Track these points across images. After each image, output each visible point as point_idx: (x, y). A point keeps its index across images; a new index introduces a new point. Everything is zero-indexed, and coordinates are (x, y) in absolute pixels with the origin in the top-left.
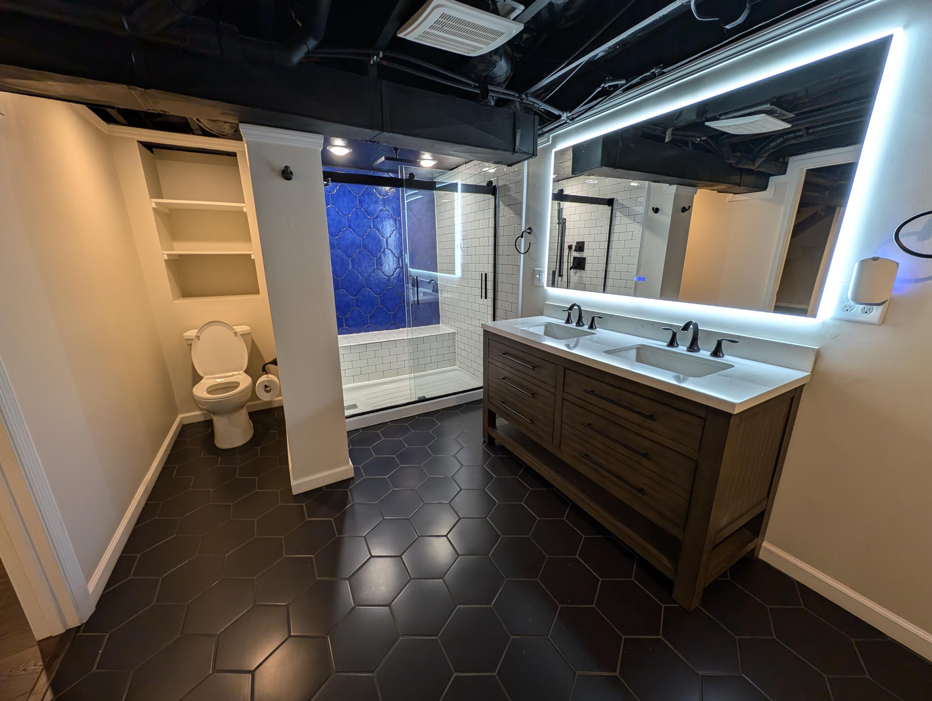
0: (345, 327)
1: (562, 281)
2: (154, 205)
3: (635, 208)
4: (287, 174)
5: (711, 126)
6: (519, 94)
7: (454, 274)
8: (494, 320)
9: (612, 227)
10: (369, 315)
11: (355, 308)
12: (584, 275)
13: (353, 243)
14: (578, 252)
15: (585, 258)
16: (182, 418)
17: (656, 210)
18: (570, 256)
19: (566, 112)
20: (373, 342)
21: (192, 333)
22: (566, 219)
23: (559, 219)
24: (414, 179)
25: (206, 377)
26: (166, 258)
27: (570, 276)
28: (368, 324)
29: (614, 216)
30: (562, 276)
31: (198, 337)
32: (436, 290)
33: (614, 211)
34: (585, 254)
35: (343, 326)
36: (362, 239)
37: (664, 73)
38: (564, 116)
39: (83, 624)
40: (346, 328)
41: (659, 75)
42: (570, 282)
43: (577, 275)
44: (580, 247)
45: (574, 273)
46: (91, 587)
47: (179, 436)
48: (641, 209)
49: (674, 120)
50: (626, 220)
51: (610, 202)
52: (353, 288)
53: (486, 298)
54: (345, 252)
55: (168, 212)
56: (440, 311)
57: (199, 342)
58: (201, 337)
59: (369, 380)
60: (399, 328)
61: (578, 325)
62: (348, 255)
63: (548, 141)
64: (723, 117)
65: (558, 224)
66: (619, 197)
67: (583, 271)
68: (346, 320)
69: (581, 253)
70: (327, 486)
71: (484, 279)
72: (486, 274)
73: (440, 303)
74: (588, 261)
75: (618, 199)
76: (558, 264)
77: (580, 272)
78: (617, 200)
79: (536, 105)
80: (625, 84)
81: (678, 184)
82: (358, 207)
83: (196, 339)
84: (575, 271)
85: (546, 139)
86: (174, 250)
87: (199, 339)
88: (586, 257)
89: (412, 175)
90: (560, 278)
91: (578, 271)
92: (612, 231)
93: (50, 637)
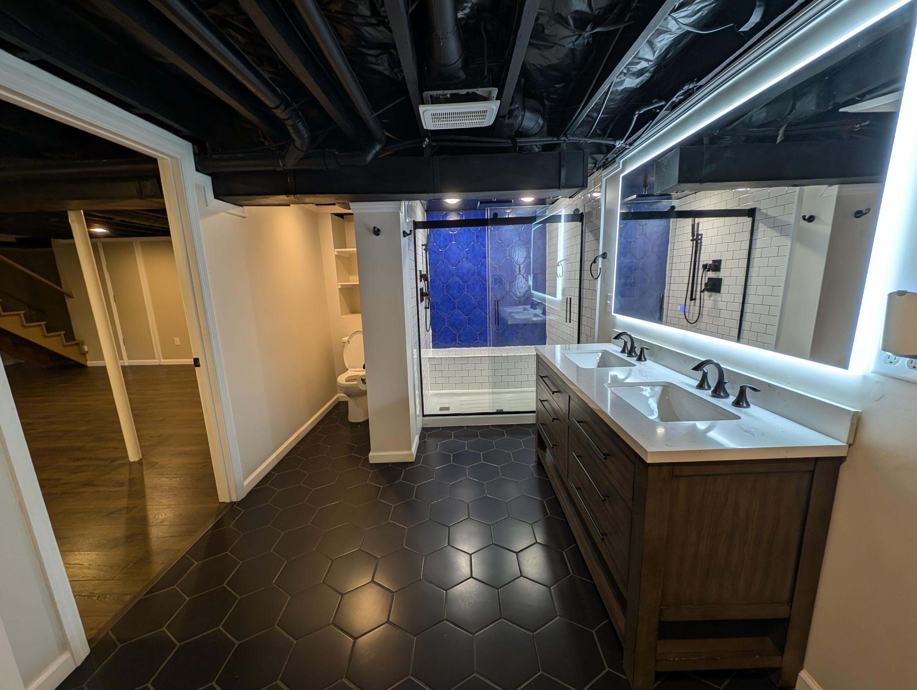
0: (457, 342)
1: (694, 305)
2: (336, 253)
3: (783, 218)
4: (377, 232)
5: (849, 111)
6: (557, 137)
7: (555, 297)
8: (579, 343)
9: (754, 241)
10: (479, 333)
11: (467, 325)
12: (719, 299)
13: (469, 271)
14: (714, 272)
15: (721, 279)
16: (339, 397)
17: (811, 219)
18: (705, 277)
19: (619, 139)
20: (474, 356)
21: (346, 339)
22: (702, 234)
23: (693, 235)
24: (498, 217)
25: (350, 369)
26: (340, 287)
27: (704, 300)
28: (477, 340)
29: (755, 228)
30: (695, 299)
31: (348, 341)
32: (544, 313)
33: (756, 222)
34: (721, 275)
35: (456, 341)
36: (477, 268)
37: (701, 87)
38: (619, 144)
39: (237, 502)
40: (459, 342)
41: (698, 89)
42: (703, 307)
43: (712, 298)
44: (716, 266)
45: (709, 297)
46: (246, 483)
47: (333, 408)
48: (791, 219)
49: (788, 115)
50: (771, 233)
51: (751, 213)
52: (466, 309)
53: (570, 322)
54: (462, 279)
55: (348, 256)
56: (547, 332)
57: (349, 345)
58: (350, 342)
59: (469, 389)
60: (505, 346)
61: (629, 355)
62: (464, 281)
63: (619, 167)
64: (868, 97)
65: (691, 240)
66: (762, 207)
67: (718, 294)
68: (459, 336)
69: (718, 273)
70: (393, 464)
71: (569, 302)
72: (570, 299)
73: (547, 325)
74: (724, 282)
75: (761, 208)
76: (690, 285)
77: (715, 295)
78: (760, 210)
79: (581, 142)
80: (666, 105)
81: (839, 184)
82: (475, 241)
83: (347, 343)
84: (709, 294)
85: (617, 165)
86: (349, 282)
87: (349, 343)
88: (723, 278)
89: (496, 215)
90: (693, 302)
91: (713, 294)
92: (753, 247)
93: (224, 502)
